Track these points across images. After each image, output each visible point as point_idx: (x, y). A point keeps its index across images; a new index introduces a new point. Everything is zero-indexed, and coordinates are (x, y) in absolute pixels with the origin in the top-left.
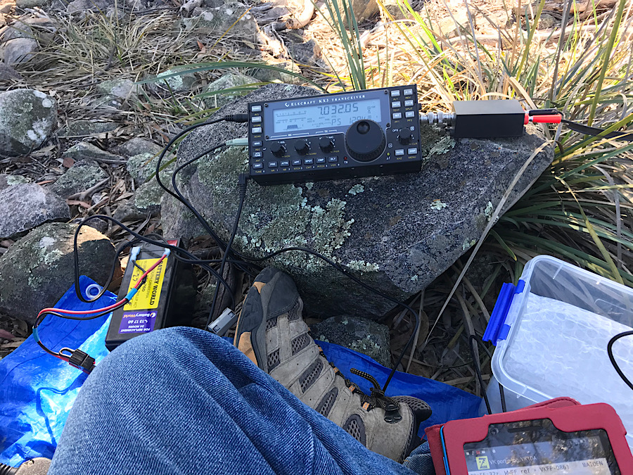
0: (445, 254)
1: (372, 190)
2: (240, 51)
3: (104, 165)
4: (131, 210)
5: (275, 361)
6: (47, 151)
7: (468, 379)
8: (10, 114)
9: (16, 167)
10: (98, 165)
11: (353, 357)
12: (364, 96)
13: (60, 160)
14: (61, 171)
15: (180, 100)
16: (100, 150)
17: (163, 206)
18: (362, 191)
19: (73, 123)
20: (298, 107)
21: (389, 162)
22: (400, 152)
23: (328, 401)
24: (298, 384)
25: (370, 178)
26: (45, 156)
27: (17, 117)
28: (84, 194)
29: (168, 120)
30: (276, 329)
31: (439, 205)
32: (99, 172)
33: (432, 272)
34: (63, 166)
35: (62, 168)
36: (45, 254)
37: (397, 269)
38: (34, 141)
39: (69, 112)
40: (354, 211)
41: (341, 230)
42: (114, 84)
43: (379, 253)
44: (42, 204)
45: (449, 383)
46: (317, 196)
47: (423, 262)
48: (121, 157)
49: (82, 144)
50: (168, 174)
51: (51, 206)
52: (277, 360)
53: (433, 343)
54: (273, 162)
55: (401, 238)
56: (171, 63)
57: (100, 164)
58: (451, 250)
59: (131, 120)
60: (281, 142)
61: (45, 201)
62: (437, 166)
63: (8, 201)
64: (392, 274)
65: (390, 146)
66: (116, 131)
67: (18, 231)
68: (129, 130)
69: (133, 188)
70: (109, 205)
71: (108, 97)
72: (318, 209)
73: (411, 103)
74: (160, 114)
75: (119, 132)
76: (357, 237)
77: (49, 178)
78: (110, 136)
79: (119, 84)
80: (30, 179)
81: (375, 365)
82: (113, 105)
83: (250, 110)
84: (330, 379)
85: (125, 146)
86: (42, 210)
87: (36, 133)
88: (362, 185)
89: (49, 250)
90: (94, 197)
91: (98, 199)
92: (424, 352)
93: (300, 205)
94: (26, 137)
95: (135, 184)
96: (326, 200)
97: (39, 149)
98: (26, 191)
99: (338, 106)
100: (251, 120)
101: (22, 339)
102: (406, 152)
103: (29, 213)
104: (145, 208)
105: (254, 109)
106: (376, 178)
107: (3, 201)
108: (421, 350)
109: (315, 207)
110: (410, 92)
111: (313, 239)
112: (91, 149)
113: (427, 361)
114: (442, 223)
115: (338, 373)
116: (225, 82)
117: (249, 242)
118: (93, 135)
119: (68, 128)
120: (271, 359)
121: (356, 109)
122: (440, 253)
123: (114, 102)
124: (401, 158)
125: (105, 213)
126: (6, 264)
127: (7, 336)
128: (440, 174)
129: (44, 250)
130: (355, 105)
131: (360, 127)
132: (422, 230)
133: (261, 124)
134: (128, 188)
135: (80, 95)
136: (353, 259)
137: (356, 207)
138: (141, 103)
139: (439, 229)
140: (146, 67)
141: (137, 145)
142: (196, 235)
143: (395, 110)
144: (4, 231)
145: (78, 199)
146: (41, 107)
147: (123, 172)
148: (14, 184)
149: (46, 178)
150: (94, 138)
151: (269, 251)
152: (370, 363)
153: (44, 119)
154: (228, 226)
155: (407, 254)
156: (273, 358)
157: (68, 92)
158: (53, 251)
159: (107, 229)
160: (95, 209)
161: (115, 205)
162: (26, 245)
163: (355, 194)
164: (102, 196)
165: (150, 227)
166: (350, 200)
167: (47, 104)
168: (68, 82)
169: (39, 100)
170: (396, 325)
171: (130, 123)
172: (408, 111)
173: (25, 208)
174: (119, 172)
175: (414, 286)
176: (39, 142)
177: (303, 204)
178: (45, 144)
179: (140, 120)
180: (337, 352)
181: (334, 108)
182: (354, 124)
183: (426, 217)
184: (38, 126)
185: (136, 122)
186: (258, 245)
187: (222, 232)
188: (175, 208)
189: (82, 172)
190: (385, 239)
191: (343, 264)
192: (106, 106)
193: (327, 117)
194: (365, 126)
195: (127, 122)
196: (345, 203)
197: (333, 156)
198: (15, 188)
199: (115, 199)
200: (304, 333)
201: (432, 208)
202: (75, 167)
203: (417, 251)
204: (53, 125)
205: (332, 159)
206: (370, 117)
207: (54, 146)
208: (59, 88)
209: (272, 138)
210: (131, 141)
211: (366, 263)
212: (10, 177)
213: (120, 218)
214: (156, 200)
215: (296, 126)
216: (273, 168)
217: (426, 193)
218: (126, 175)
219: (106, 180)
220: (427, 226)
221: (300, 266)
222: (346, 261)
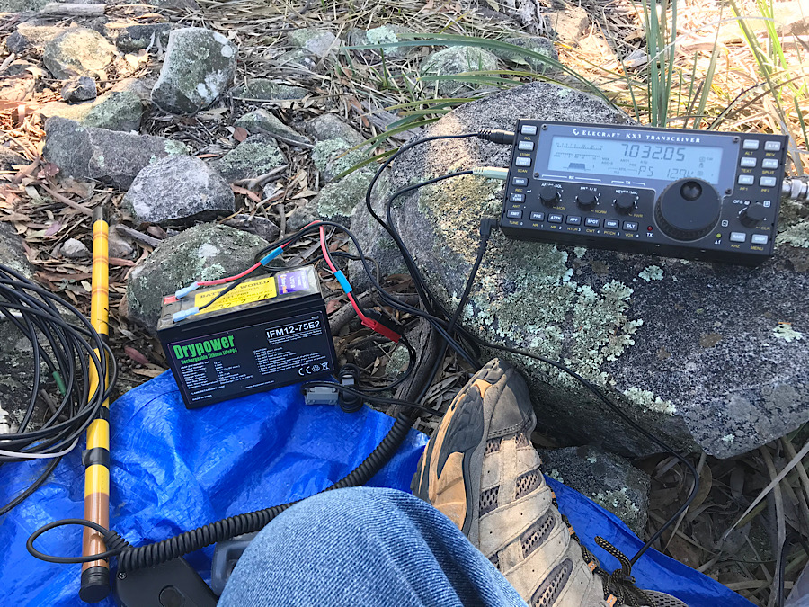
0: (787, 414)
1: (675, 280)
2: (478, 11)
3: (284, 145)
4: (312, 217)
5: (491, 502)
6: (216, 114)
7: (759, 584)
8: (182, 59)
9: (177, 129)
10: (276, 145)
11: (595, 513)
12: (698, 141)
13: (231, 129)
14: (229, 144)
15: (390, 70)
16: (282, 124)
17: (354, 222)
18: (660, 277)
19: (254, 81)
20: (591, 138)
21: (718, 248)
22: (738, 237)
23: (558, 579)
24: (519, 545)
25: (675, 260)
26: (213, 121)
27: (188, 65)
28: (254, 181)
29: (371, 95)
30: (499, 455)
31: (787, 333)
32: (276, 154)
33: (759, 437)
34: (233, 137)
35: (231, 140)
36: (204, 267)
37: (704, 418)
38: (203, 98)
39: (250, 64)
40: (644, 307)
41: (619, 331)
42: (311, 35)
43: (677, 386)
44: (203, 187)
45: (731, 586)
46: (588, 271)
47: (748, 417)
48: (307, 139)
49: (261, 112)
50: (365, 175)
51: (213, 192)
52: (494, 502)
53: (710, 513)
54: (538, 212)
55: (719, 372)
56: (385, 16)
57: (278, 143)
58: (797, 410)
59: (324, 88)
60: (556, 186)
61: (207, 185)
62: (789, 265)
63: (164, 176)
64: (693, 424)
65: (725, 223)
66: (304, 100)
67: (170, 217)
68: (320, 101)
69: (317, 185)
70: (284, 203)
71: (300, 52)
72: (587, 290)
73: (774, 163)
74: (362, 86)
75: (307, 101)
76: (644, 351)
77: (214, 150)
78: (295, 106)
79: (317, 37)
80: (192, 148)
81: (625, 534)
82: (304, 64)
83: (518, 131)
84: (563, 544)
85: (313, 124)
86: (202, 196)
87: (208, 89)
88: (661, 268)
89: (208, 263)
90: (266, 188)
91: (271, 192)
92: (694, 522)
93: (561, 279)
94: (195, 92)
95: (320, 179)
96: (603, 280)
97: (207, 109)
98: (186, 166)
99: (654, 148)
100: (517, 144)
101: (158, 367)
102: (749, 238)
103: (185, 197)
104: (330, 217)
105: (526, 129)
106: (685, 262)
107: (158, 174)
108: (690, 519)
109: (584, 287)
110: (776, 146)
111: (575, 335)
112: (271, 122)
113: (696, 536)
114: (793, 365)
115: (573, 536)
116: (454, 55)
117: (475, 315)
118: (274, 101)
119: (246, 87)
120: (485, 497)
121: (681, 157)
122: (779, 410)
123: (307, 60)
124: (738, 246)
125: (278, 213)
126: (154, 269)
127: (140, 359)
128: (793, 280)
129: (202, 262)
130: (681, 152)
131: (687, 189)
132: (755, 369)
133: (532, 153)
134: (310, 185)
135: (267, 43)
136: (636, 384)
137: (646, 302)
138: (341, 67)
139: (787, 374)
140: (353, 17)
141: (328, 125)
142: (392, 272)
143: (744, 170)
144: (154, 214)
145: (246, 187)
146: (219, 55)
147: (307, 160)
148: (172, 151)
149: (212, 150)
150: (275, 106)
151: (502, 335)
152: (619, 528)
153: (219, 71)
154: (448, 283)
155: (726, 401)
156: (488, 497)
157: (251, 36)
158: (214, 265)
159: (278, 236)
160: (266, 205)
161: (291, 204)
162: (182, 250)
163: (648, 280)
164: (276, 189)
165: (332, 244)
166: (639, 287)
167: (227, 52)
168: (253, 22)
169: (218, 46)
170: (660, 473)
171: (323, 91)
172: (766, 175)
173: (182, 188)
174: (301, 158)
175: (725, 449)
176: (209, 100)
177: (566, 279)
178: (215, 104)
179: (335, 89)
180: (573, 500)
181: (647, 149)
182: (678, 183)
183: (765, 349)
184: (212, 79)
185: (330, 92)
186: (487, 322)
187: (437, 289)
188: (370, 230)
189: (255, 151)
190: (692, 367)
191: (617, 388)
192: (297, 64)
193: (633, 160)
194: (695, 188)
195: (319, 90)
196: (631, 291)
197: (631, 221)
198: (174, 160)
199: (292, 195)
200: (535, 468)
201: (777, 335)
202: (248, 142)
203: (743, 399)
204: (229, 81)
205: (629, 226)
206: (700, 173)
207: (226, 109)
208: (242, 29)
209: (543, 177)
210: (321, 117)
211: (655, 397)
212: (169, 143)
213: (296, 224)
214: (345, 209)
215: (583, 166)
216: (536, 221)
217: (765, 306)
218: (310, 165)
219: (284, 167)
220: (764, 363)
221: (548, 373)
222: (623, 384)
